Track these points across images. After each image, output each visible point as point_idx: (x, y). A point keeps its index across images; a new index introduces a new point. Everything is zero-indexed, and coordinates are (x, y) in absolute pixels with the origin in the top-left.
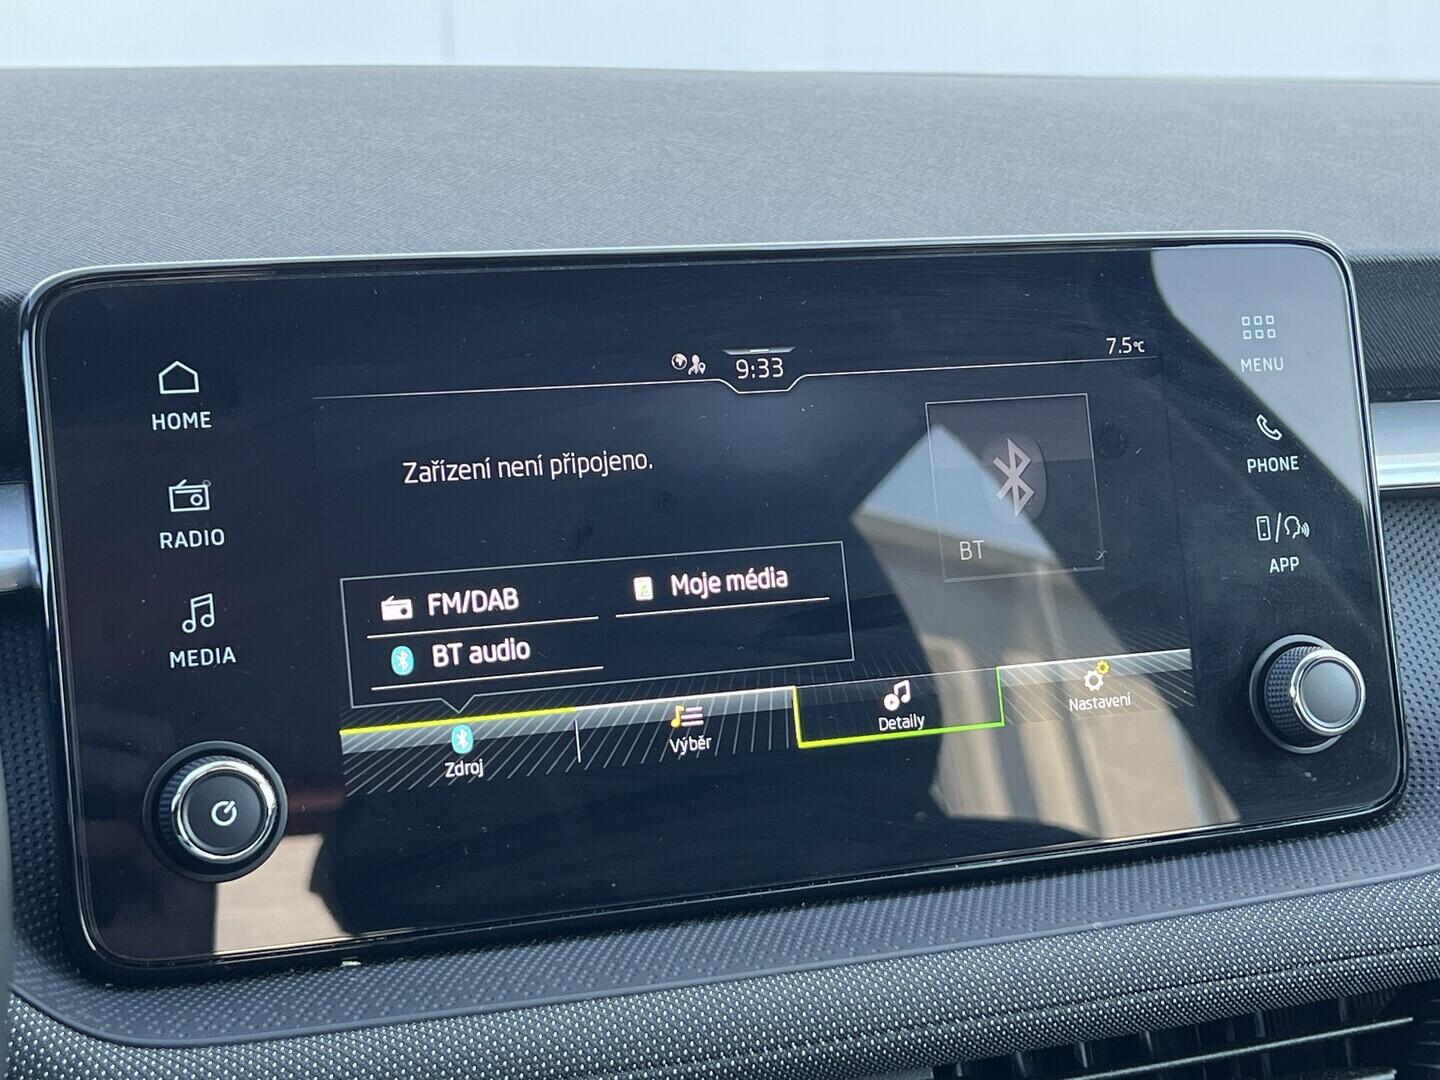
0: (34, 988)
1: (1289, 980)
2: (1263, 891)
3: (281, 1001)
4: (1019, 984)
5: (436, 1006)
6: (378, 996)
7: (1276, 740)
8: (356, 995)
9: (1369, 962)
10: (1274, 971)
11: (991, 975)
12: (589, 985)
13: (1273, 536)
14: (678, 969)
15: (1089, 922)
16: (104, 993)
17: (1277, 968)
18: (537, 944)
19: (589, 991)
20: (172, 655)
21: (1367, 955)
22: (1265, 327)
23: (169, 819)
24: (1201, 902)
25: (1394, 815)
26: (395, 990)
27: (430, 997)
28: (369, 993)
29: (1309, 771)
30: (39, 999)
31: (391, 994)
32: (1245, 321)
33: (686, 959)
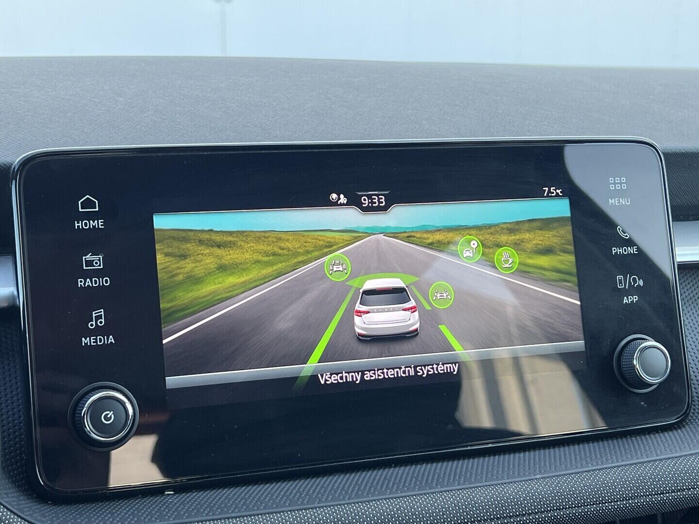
0: (13, 503)
1: (633, 505)
2: (620, 460)
3: (134, 511)
4: (500, 505)
5: (211, 514)
6: (183, 509)
7: (627, 387)
8: (172, 508)
9: (673, 496)
10: (626, 500)
11: (486, 500)
12: (287, 504)
13: (625, 285)
14: (331, 496)
15: (534, 475)
16: (47, 506)
17: (627, 498)
18: (261, 484)
19: (287, 507)
20: (83, 339)
21: (672, 492)
22: (621, 183)
23: (80, 420)
24: (590, 465)
25: (685, 424)
26: (191, 506)
27: (208, 509)
28: (178, 507)
29: (642, 402)
30: (15, 508)
31: (189, 508)
32: (611, 180)
33: (335, 492)
